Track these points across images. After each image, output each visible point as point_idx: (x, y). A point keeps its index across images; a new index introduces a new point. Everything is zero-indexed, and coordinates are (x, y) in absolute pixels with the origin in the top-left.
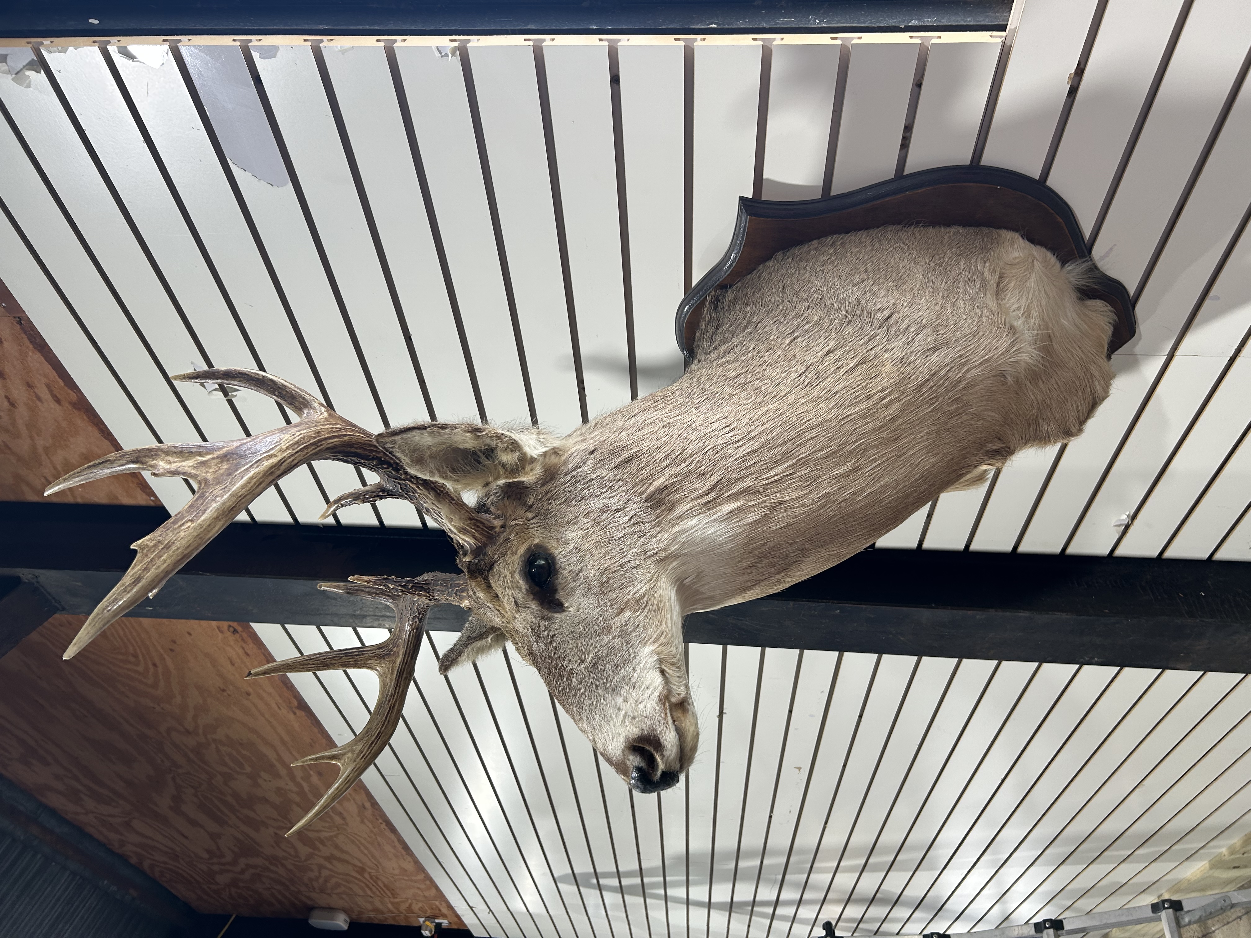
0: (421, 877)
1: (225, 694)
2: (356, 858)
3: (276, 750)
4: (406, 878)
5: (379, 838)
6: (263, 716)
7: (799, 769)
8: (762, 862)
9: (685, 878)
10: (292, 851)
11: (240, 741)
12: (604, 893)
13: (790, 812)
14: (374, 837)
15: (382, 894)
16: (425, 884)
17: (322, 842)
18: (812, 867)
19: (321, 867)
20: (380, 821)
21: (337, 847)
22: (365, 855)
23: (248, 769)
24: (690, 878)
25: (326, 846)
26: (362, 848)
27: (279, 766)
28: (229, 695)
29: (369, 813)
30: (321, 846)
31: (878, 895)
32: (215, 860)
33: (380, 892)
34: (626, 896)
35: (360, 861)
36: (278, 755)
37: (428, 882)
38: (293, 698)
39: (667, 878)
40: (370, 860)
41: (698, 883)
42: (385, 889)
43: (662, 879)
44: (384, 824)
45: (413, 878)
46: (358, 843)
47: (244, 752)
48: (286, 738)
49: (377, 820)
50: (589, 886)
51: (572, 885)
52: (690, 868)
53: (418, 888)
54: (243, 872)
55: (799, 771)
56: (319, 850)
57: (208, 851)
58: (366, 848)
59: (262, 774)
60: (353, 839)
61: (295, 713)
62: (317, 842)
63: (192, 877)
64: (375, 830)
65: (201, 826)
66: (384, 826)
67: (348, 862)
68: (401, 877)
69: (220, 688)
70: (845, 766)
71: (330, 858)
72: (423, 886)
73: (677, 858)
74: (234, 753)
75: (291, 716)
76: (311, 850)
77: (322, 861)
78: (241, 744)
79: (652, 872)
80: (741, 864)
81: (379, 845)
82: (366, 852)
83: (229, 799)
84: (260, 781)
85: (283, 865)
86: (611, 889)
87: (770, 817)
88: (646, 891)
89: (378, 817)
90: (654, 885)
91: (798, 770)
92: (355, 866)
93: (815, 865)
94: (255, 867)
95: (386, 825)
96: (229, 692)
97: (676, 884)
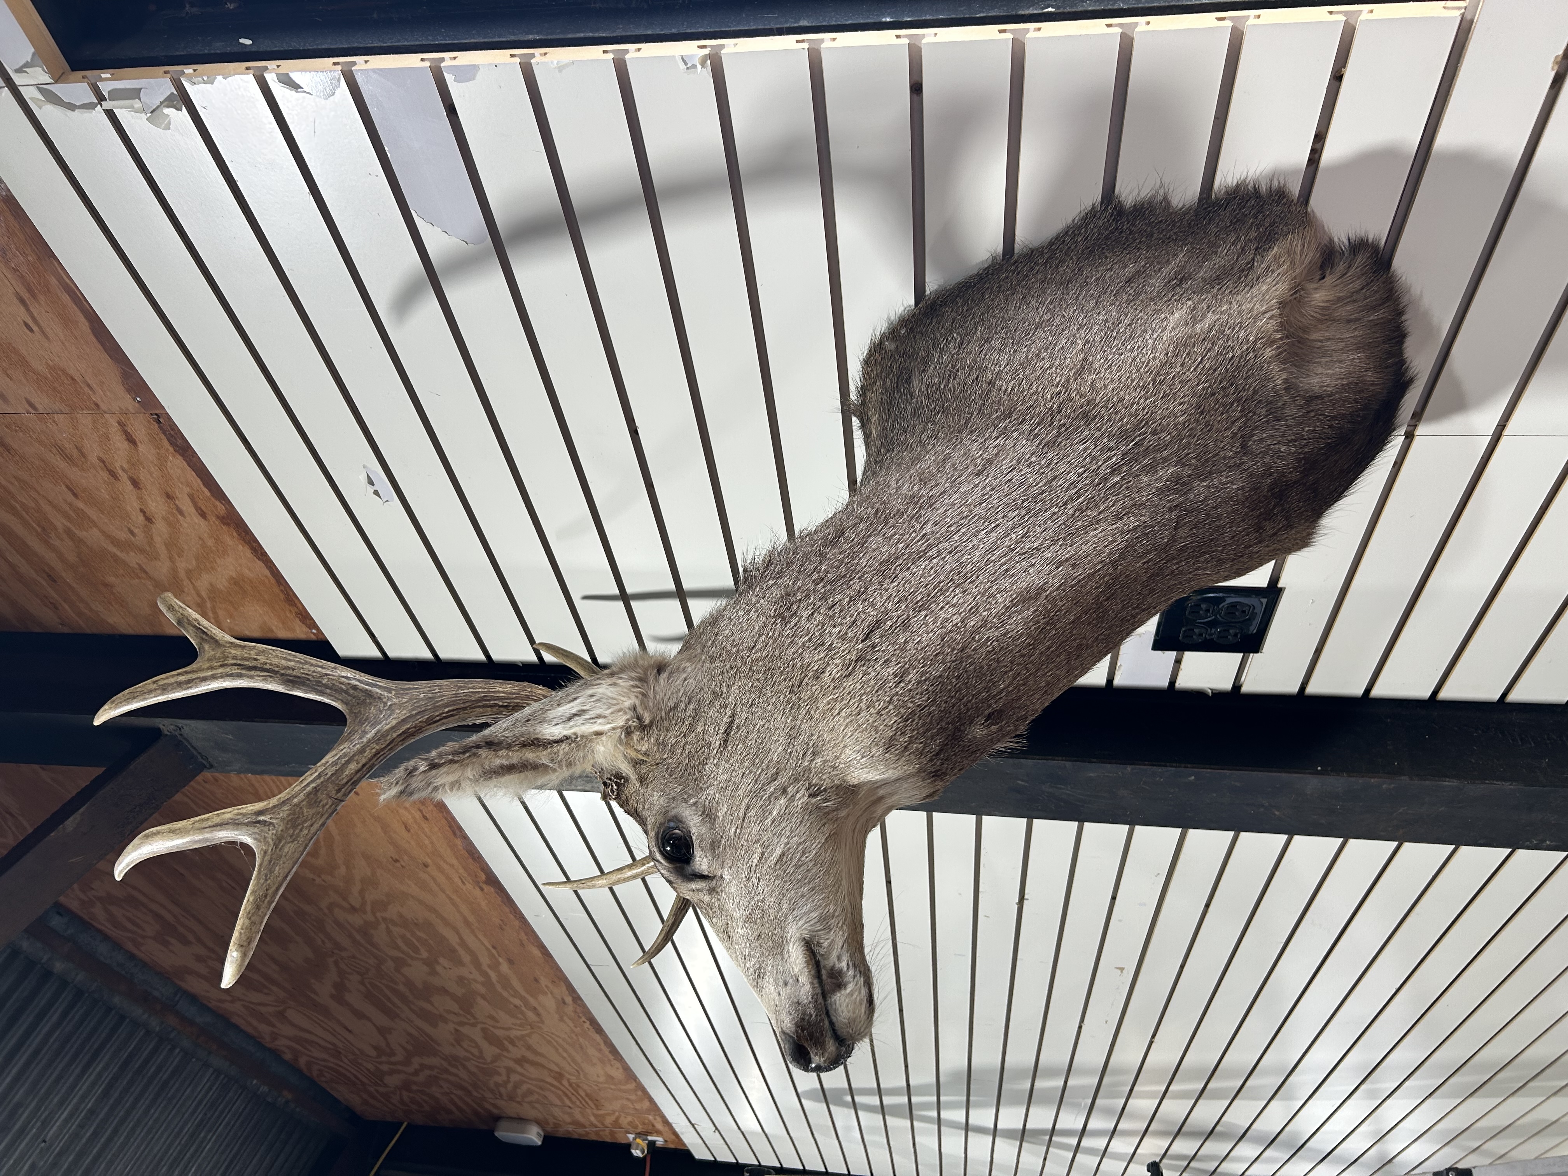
0: (632, 1086)
1: (398, 865)
2: (554, 1062)
3: (458, 933)
4: (613, 1087)
5: (581, 1040)
6: (443, 891)
7: (1122, 969)
8: (1066, 1082)
9: (965, 1098)
10: (475, 1051)
11: (416, 921)
12: (860, 1113)
13: (1106, 1022)
14: (575, 1037)
15: (583, 1105)
16: (636, 1095)
17: (512, 1042)
18: (1131, 1090)
19: (509, 1071)
20: (584, 1019)
21: (529, 1048)
22: (564, 1058)
23: (425, 955)
24: (971, 1098)
25: (517, 1046)
26: (561, 1050)
27: (461, 952)
28: (403, 866)
29: (570, 1009)
30: (510, 1047)
31: (1218, 1128)
32: (384, 1059)
33: (581, 1102)
34: (887, 1118)
35: (557, 1065)
36: (461, 938)
37: (640, 1093)
38: (480, 871)
39: (942, 1098)
40: (570, 1065)
41: (982, 1105)
42: (587, 1099)
43: (935, 1098)
44: (588, 1022)
45: (622, 1087)
46: (555, 1044)
47: (420, 934)
48: (471, 919)
49: (580, 1017)
50: (842, 1104)
51: (820, 1102)
52: (972, 1087)
53: (628, 1099)
54: (416, 1073)
55: (1122, 972)
56: (508, 1051)
57: (376, 1048)
58: (565, 1050)
59: (441, 960)
60: (549, 1038)
61: (482, 889)
62: (506, 1043)
63: (356, 1077)
64: (578, 1030)
65: (369, 1019)
66: (587, 1025)
67: (543, 1066)
68: (606, 1085)
69: (392, 858)
70: (1182, 967)
71: (521, 1061)
72: (633, 1097)
73: (955, 1075)
74: (408, 935)
75: (477, 892)
76: (498, 1051)
77: (511, 1064)
78: (416, 924)
79: (923, 1090)
80: (1037, 1084)
81: (581, 1047)
82: (565, 1055)
83: (401, 988)
84: (439, 969)
85: (464, 1067)
86: (869, 1109)
87: (1080, 1027)
88: (914, 1112)
89: (580, 1015)
90: (925, 1106)
91: (1119, 971)
92: (551, 1071)
93: (1135, 1088)
94: (431, 1068)
95: (591, 1024)
96: (403, 864)
97: (953, 1106)
